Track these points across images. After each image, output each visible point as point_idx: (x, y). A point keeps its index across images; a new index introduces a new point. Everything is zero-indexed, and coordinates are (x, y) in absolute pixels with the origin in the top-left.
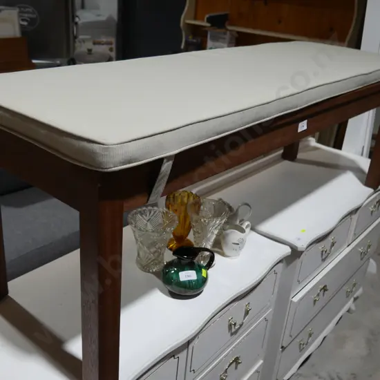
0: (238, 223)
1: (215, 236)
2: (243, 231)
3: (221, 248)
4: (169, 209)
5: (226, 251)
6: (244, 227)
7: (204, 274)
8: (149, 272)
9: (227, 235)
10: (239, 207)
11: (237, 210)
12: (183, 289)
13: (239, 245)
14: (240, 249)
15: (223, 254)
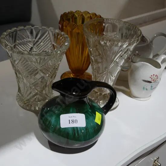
0: (151, 57)
1: (119, 69)
2: (158, 66)
3: (128, 87)
4: (62, 29)
5: (134, 90)
6: (159, 61)
7: (98, 120)
8: (30, 110)
9: (137, 69)
10: (155, 37)
11: (151, 42)
12: (64, 140)
13: (151, 82)
14: (152, 88)
15: (130, 95)
